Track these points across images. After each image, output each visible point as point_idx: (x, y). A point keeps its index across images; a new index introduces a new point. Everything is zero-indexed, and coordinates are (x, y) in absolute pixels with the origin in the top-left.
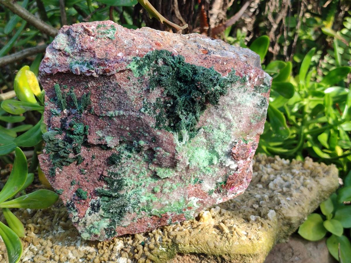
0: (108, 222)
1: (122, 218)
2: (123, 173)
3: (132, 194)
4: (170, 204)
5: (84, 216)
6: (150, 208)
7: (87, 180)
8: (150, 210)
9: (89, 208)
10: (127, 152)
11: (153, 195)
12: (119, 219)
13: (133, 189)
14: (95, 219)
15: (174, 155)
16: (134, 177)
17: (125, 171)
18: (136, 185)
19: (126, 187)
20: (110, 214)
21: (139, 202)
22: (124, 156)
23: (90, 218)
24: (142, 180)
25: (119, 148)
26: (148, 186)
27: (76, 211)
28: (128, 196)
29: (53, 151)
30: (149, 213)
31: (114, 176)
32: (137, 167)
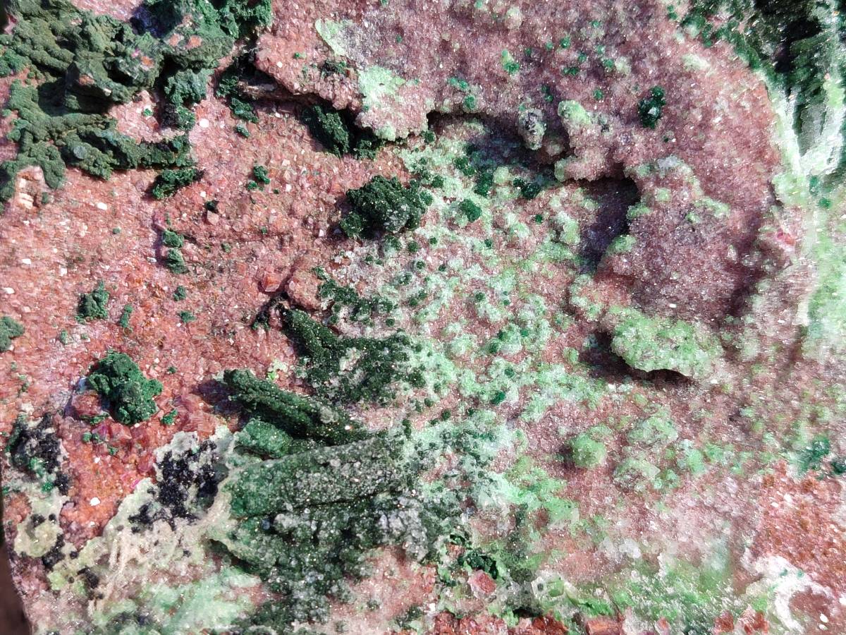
0: (246, 599)
1: (345, 585)
2: (411, 303)
3: (432, 446)
4: (649, 565)
5: (99, 531)
6: (527, 563)
7: (179, 307)
8: (522, 576)
9: (146, 483)
10: (458, 182)
11: (554, 484)
12: (321, 589)
13: (445, 415)
14: (163, 564)
15: (755, 220)
16: (464, 343)
17: (422, 296)
18: (467, 393)
19: (411, 393)
20: (269, 544)
21: (471, 504)
22: (439, 203)
23: (135, 552)
24: (509, 372)
25: (421, 155)
26: (537, 416)
27: (62, 484)
28: (408, 451)
29: (42, 66)
30: (515, 589)
31: (352, 319)
32: (499, 287)
